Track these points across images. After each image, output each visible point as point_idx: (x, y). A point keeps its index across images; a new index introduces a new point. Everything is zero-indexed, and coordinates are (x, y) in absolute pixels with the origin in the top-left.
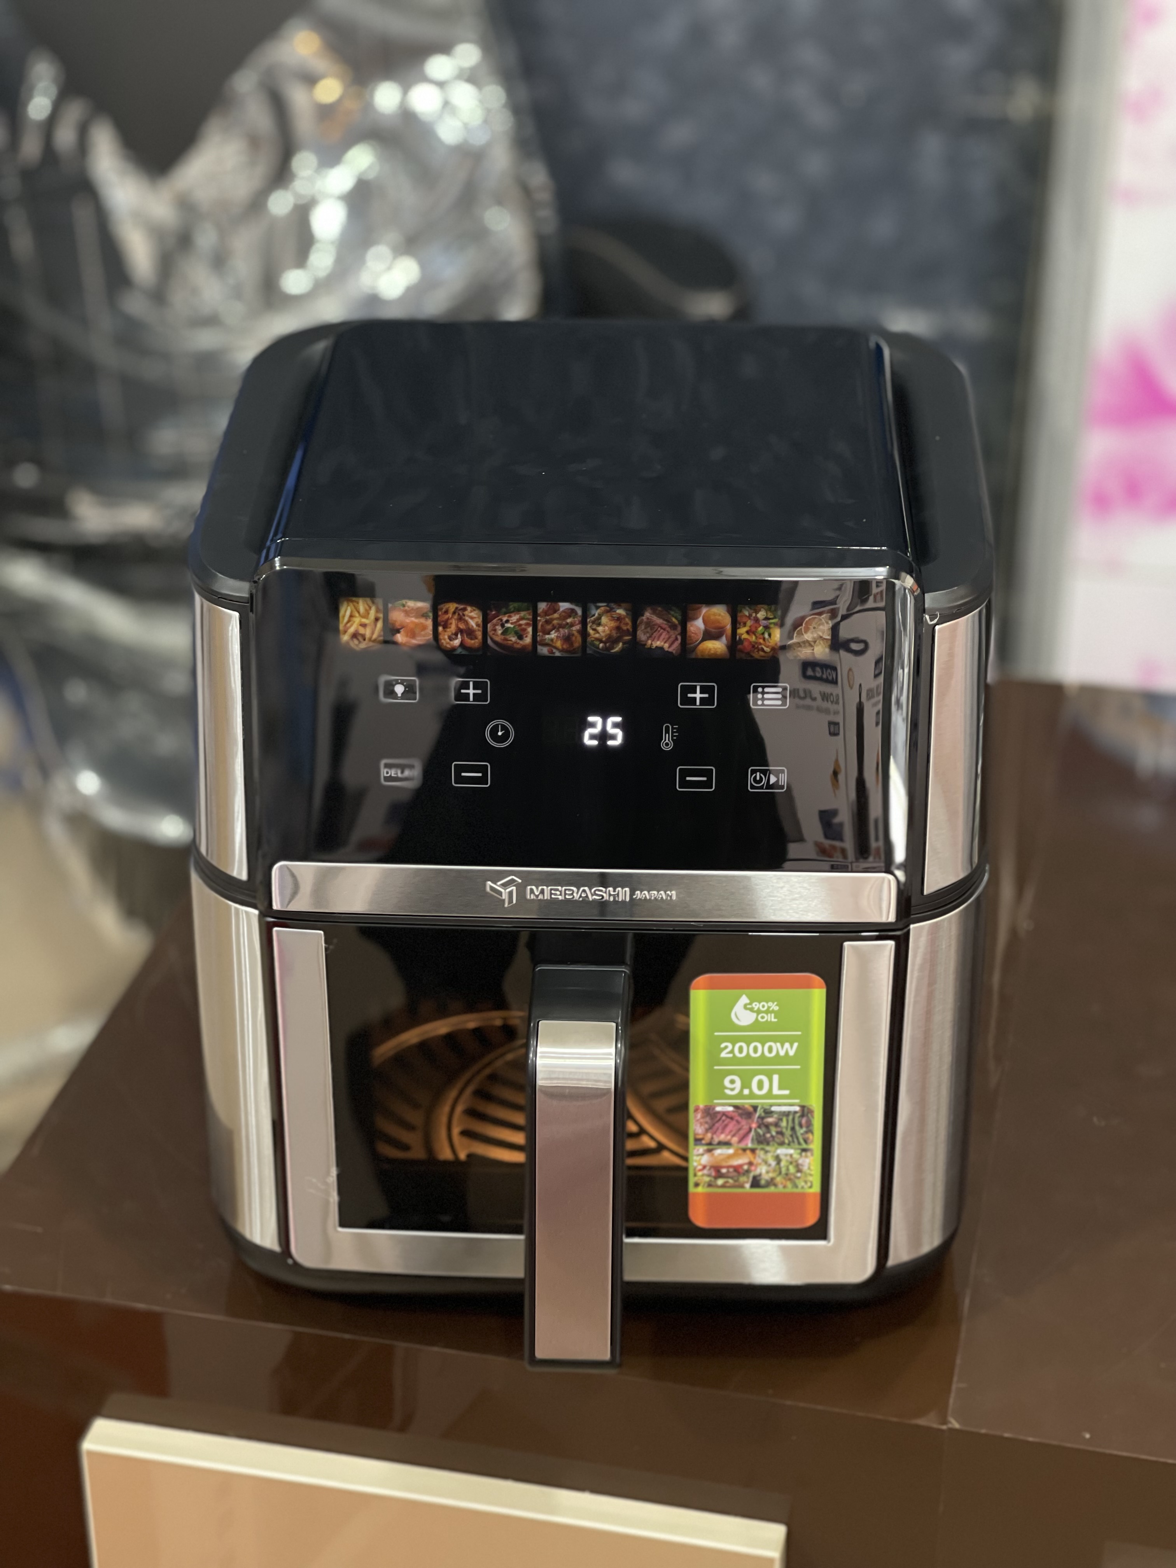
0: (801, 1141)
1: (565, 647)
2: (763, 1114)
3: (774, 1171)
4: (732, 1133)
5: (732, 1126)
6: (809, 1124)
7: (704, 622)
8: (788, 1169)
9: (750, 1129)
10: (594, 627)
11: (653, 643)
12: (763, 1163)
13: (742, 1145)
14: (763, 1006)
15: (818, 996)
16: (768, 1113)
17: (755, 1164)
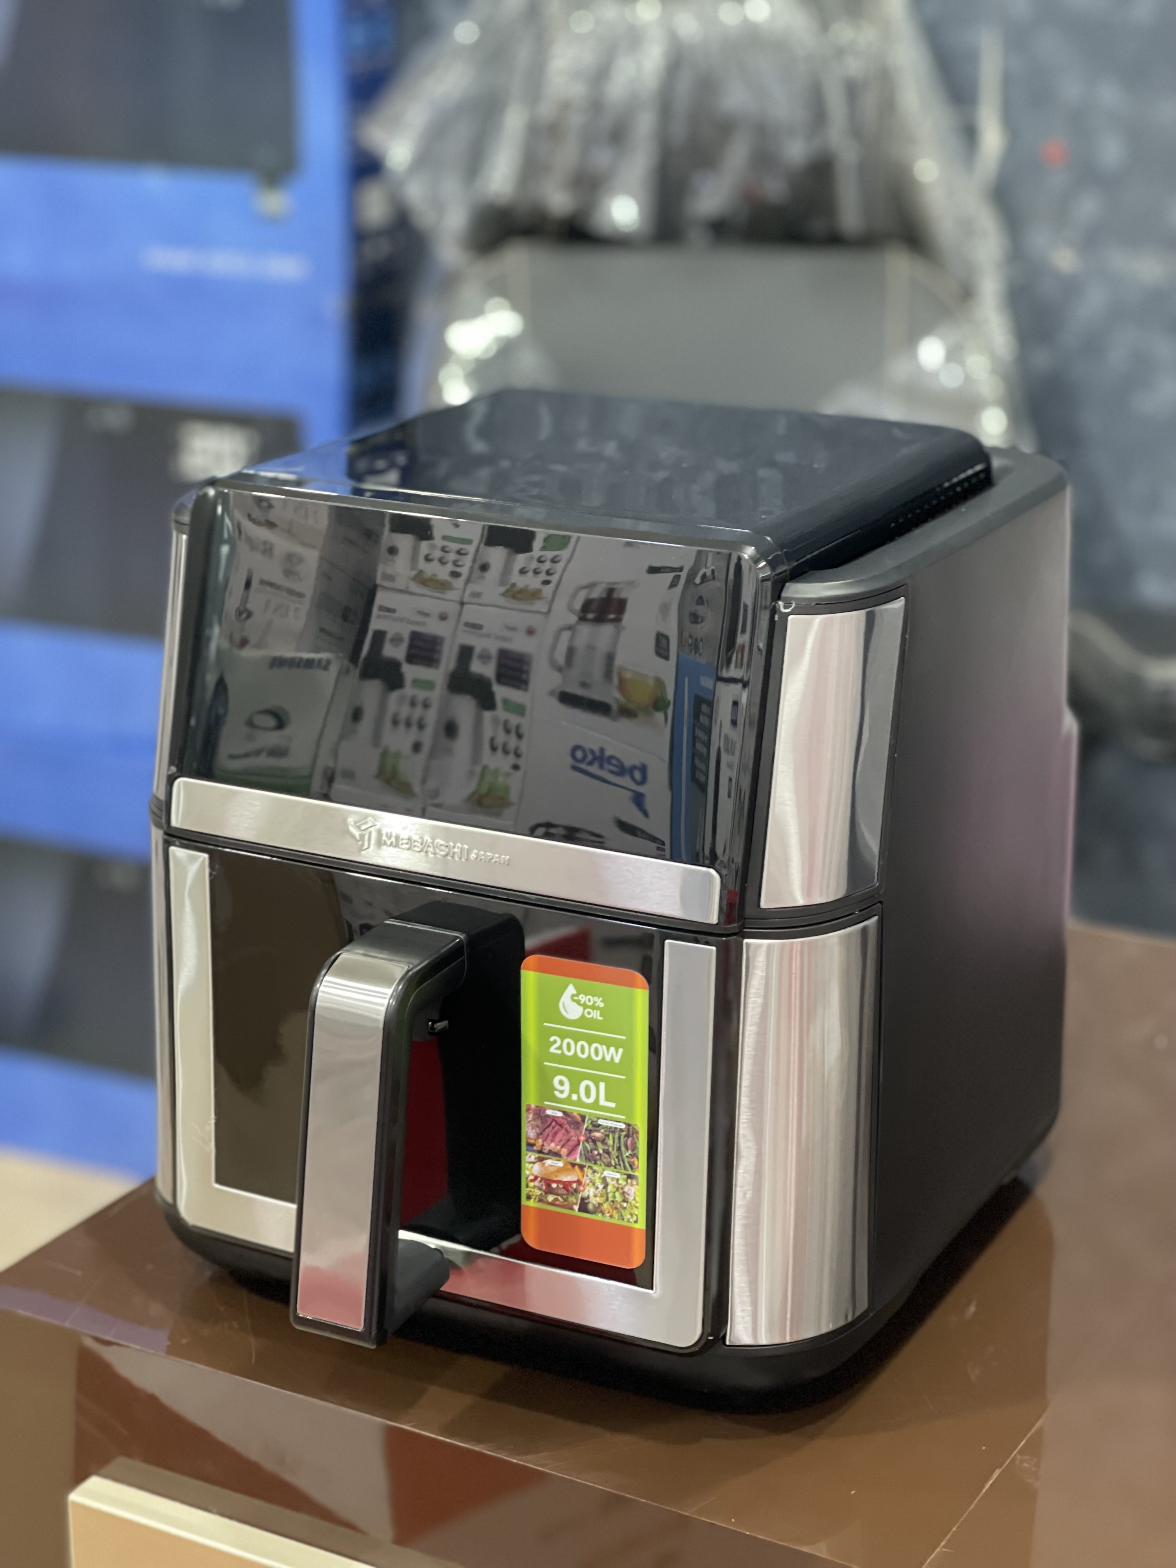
0: (627, 1165)
2: (590, 1127)
4: (562, 1143)
5: (561, 1135)
6: (634, 1147)
8: (614, 1197)
9: (579, 1144)
12: (591, 1184)
13: (571, 1159)
14: (589, 1001)
15: (641, 996)
16: (596, 1126)
17: (583, 1184)
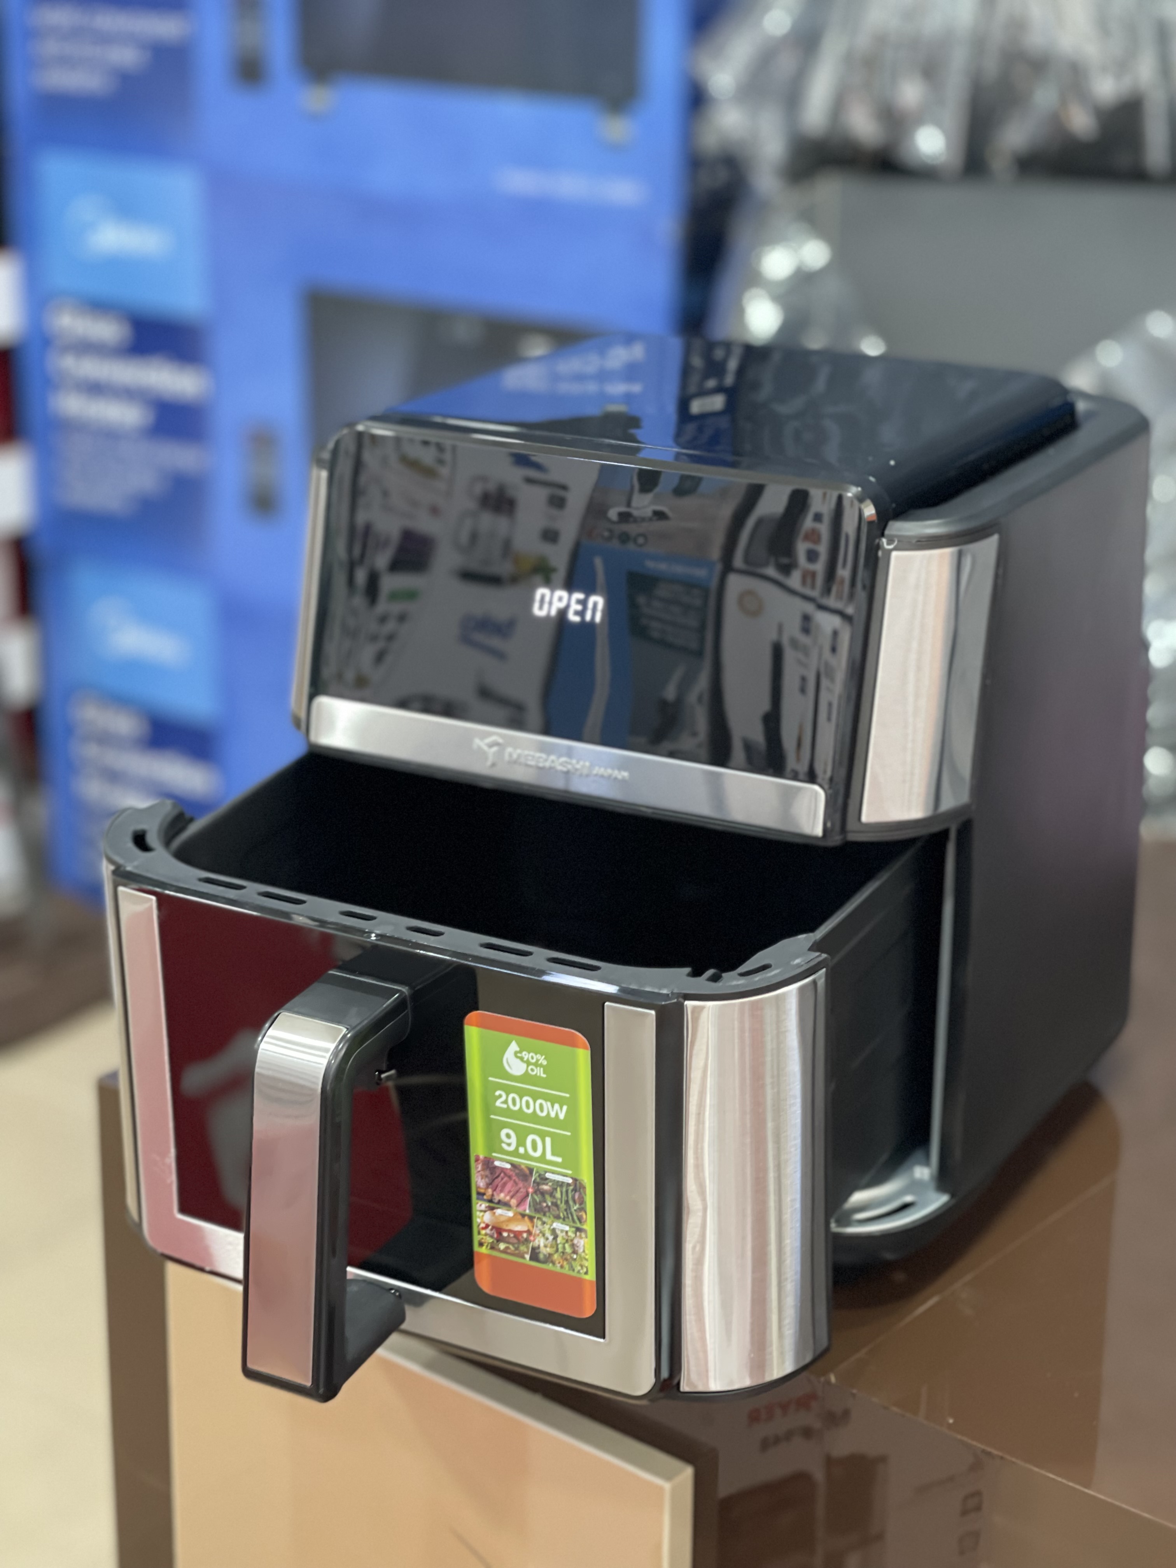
0: (575, 1218)
2: (538, 1180)
4: (511, 1194)
5: (510, 1186)
6: (582, 1202)
8: (564, 1248)
9: (527, 1195)
12: (541, 1235)
13: (520, 1210)
14: (532, 1058)
15: (583, 1056)
16: (545, 1180)
17: (533, 1234)
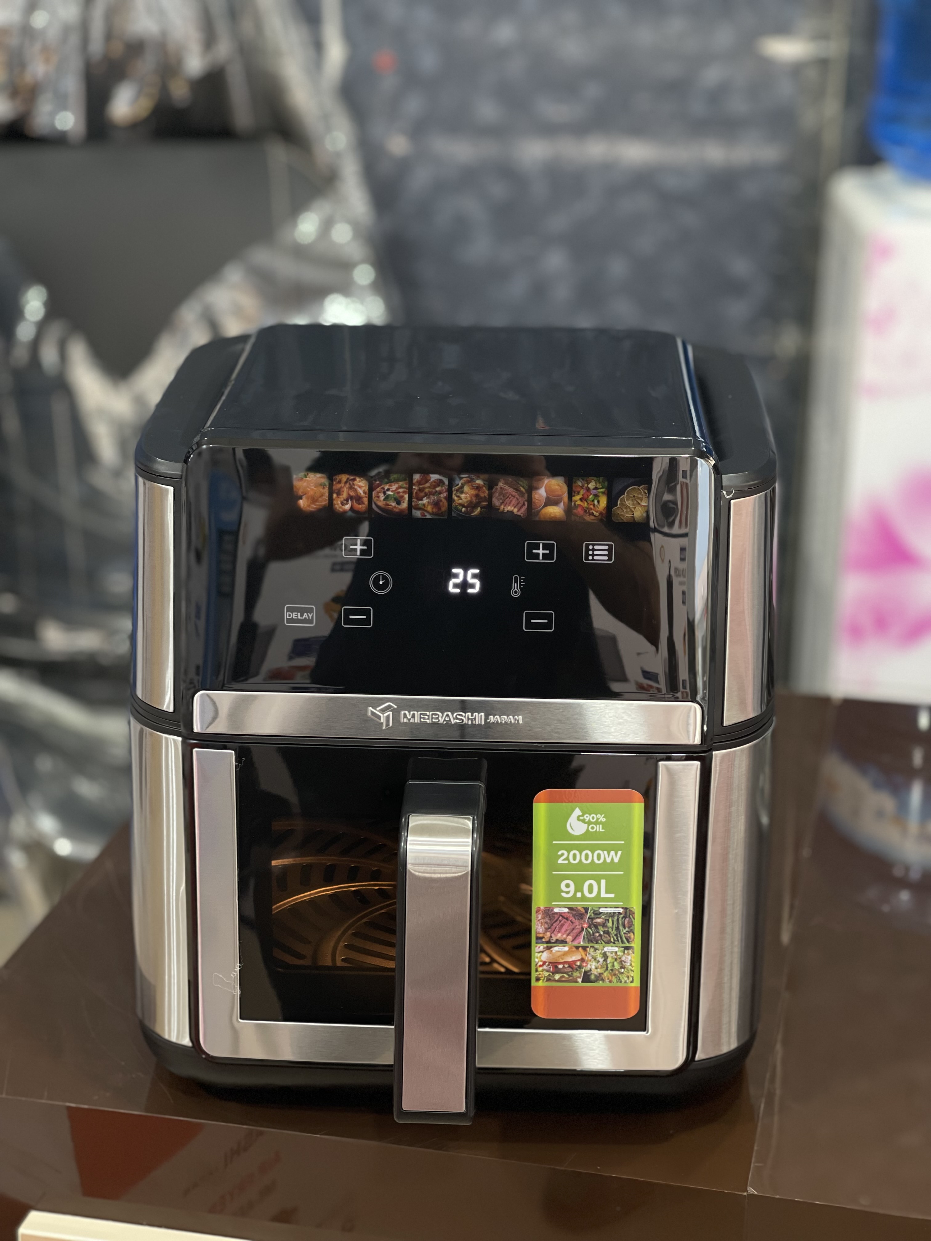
0: (624, 939)
1: (435, 510)
2: (593, 915)
3: (602, 967)
4: (568, 932)
5: (567, 926)
6: (631, 925)
7: (546, 491)
8: (613, 966)
9: (582, 930)
10: (458, 494)
11: (505, 507)
12: (593, 960)
13: (575, 943)
14: (593, 818)
15: (638, 808)
16: (597, 914)
17: (586, 960)
